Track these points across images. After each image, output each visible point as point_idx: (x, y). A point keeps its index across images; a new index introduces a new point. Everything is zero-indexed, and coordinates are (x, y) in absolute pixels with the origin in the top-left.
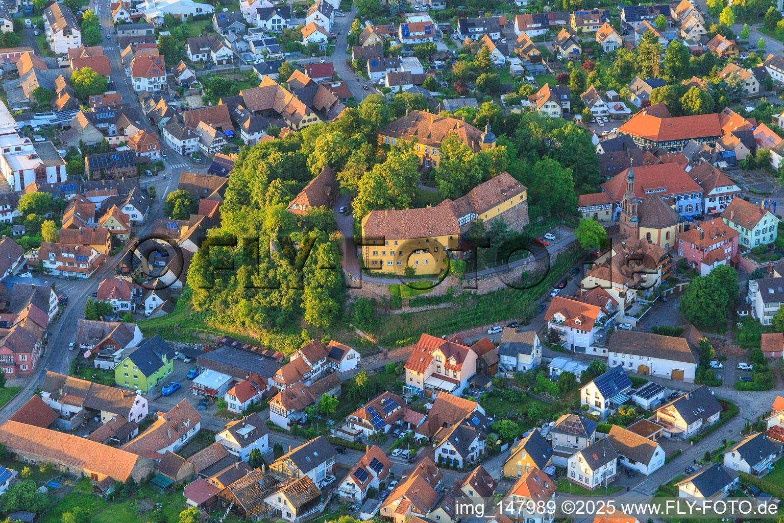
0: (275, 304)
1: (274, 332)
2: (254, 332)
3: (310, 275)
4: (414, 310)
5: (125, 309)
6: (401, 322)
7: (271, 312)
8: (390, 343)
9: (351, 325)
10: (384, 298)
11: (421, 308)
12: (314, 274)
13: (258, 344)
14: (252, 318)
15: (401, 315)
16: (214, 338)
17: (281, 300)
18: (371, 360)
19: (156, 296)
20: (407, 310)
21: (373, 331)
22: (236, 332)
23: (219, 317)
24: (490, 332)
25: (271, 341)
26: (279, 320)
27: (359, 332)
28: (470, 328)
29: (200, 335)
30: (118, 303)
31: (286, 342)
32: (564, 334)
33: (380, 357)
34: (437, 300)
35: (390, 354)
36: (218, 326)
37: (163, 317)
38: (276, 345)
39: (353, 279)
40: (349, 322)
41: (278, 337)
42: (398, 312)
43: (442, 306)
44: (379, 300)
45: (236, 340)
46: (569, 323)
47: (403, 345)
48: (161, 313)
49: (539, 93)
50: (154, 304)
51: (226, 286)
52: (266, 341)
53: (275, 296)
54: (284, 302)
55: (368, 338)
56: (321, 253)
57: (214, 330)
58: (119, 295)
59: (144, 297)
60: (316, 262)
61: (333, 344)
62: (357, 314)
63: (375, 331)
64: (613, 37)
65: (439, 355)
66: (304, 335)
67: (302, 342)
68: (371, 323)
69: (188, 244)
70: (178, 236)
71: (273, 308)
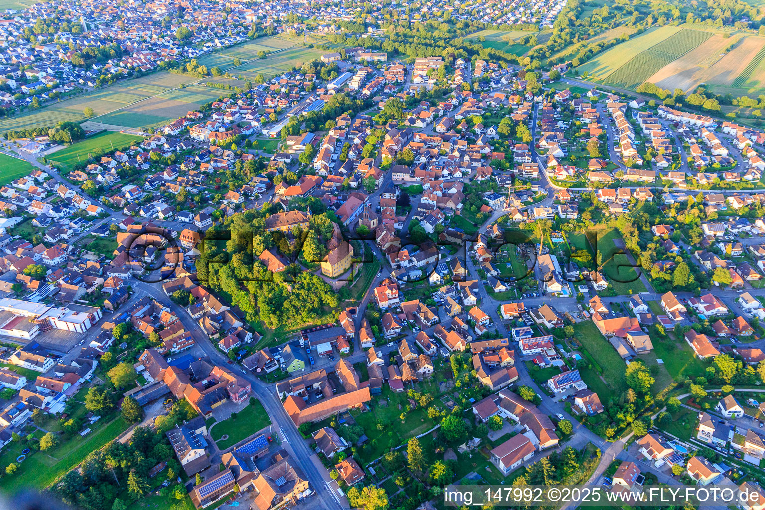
0: (311, 307)
1: (320, 318)
2: (310, 322)
4: (355, 282)
5: (238, 346)
6: (355, 289)
7: (313, 310)
8: (359, 298)
10: (346, 284)
11: (357, 281)
12: (317, 289)
13: (316, 326)
14: (311, 317)
16: (296, 333)
17: (313, 305)
18: (360, 308)
19: (248, 333)
20: (354, 284)
22: (302, 327)
23: (290, 325)
24: (379, 277)
25: (322, 322)
26: (319, 312)
27: (347, 301)
28: (373, 279)
29: (289, 336)
30: (235, 345)
33: (361, 305)
34: (358, 274)
35: (363, 302)
36: (292, 328)
37: (262, 339)
38: (325, 322)
39: (333, 283)
40: (342, 299)
41: (323, 319)
43: (360, 276)
44: (345, 286)
45: (308, 329)
47: (363, 296)
48: (261, 337)
49: (229, 195)
50: (248, 336)
51: (282, 312)
52: (319, 323)
53: (309, 305)
54: (316, 305)
55: (352, 300)
56: (315, 280)
57: (293, 331)
58: (234, 342)
59: (240, 336)
60: (314, 284)
61: (348, 309)
62: (345, 294)
63: (353, 297)
64: (210, 167)
65: (389, 292)
66: (333, 312)
67: (334, 315)
68: (350, 296)
69: (224, 308)
70: (204, 308)
71: (312, 310)
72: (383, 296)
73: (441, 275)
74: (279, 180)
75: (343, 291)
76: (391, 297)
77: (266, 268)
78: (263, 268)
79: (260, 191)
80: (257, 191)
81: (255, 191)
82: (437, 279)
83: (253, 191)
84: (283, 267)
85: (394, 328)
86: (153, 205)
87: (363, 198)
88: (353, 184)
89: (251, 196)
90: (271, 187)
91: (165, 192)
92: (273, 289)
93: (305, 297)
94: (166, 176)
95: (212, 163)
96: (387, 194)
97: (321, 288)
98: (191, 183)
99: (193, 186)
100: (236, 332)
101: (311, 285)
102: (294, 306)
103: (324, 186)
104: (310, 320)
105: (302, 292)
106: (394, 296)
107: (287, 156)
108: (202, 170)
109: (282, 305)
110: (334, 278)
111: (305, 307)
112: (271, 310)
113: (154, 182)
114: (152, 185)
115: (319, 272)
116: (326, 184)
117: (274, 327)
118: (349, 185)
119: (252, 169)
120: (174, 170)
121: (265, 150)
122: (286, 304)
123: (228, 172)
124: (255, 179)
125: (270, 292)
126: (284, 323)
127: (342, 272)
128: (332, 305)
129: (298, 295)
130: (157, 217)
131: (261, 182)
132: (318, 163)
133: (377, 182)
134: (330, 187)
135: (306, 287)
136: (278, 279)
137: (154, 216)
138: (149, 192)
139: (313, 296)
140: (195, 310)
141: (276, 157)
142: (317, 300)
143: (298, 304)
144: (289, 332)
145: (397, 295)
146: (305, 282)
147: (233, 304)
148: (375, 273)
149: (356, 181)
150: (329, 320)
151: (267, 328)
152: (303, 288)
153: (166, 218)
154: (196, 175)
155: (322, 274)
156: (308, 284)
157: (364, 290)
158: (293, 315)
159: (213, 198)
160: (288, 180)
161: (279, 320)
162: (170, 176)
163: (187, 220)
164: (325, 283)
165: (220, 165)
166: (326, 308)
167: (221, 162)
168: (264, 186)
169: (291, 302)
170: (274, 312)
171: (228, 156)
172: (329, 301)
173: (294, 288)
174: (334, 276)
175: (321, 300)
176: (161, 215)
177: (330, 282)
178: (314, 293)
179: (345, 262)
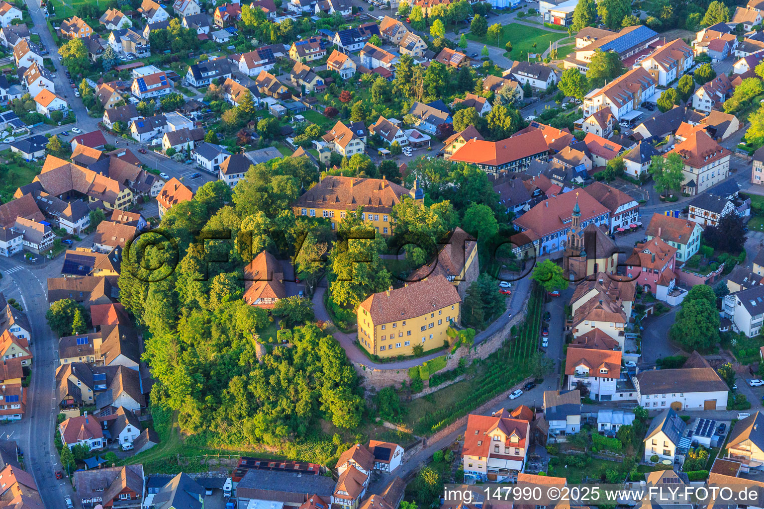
0: (289, 412)
1: (298, 443)
2: (271, 447)
3: (318, 374)
4: (434, 389)
5: (97, 447)
6: (426, 404)
7: (288, 419)
8: (426, 429)
9: (378, 419)
10: (403, 383)
11: (440, 387)
12: (322, 371)
13: (281, 459)
14: (273, 433)
15: (424, 397)
16: (228, 462)
17: (295, 407)
18: (413, 453)
19: (131, 427)
20: (427, 391)
21: (404, 421)
22: (250, 450)
23: (224, 436)
24: (512, 397)
25: (298, 453)
26: (302, 428)
27: (388, 425)
28: (493, 397)
29: (210, 462)
30: (90, 442)
31: (317, 451)
32: (589, 384)
33: (420, 447)
34: (453, 374)
35: (429, 442)
36: (225, 447)
37: (153, 448)
38: (306, 457)
39: (368, 370)
40: (375, 417)
41: (305, 447)
42: (419, 395)
43: (458, 379)
44: (398, 386)
45: (258, 460)
46: (594, 373)
47: (439, 429)
48: (149, 444)
49: (333, 132)
50: (128, 434)
51: (219, 402)
52: (292, 455)
53: (284, 403)
54: (300, 408)
55: (401, 429)
56: (323, 348)
57: (224, 453)
58: (90, 434)
59: (111, 429)
60: (318, 359)
61: (373, 444)
62: (386, 407)
63: (406, 420)
64: (349, 63)
66: (336, 440)
67: (335, 448)
68: (399, 413)
69: (122, 360)
70: (91, 351)
71: (287, 417)
72: (479, 443)
73: (685, 443)
74: (466, 121)
75: (385, 398)
76: (502, 451)
77: (238, 292)
78: (233, 289)
79: (413, 140)
80: (405, 138)
81: (400, 136)
82: (666, 448)
83: (397, 135)
84: (273, 299)
86: (165, 119)
87: (617, 203)
88: (634, 168)
89: (386, 146)
90: (445, 132)
91: (216, 97)
92: (228, 344)
93: (284, 384)
94: (242, 64)
95: (362, 55)
96: (699, 211)
97: (331, 371)
98: (282, 89)
99: (284, 98)
100: (111, 416)
101: (309, 358)
102: (250, 396)
103: (561, 158)
104: (267, 437)
105: (283, 367)
106: (512, 451)
107: (543, 74)
108: (330, 65)
109: (226, 386)
110: (376, 359)
111: (274, 404)
112: (192, 386)
113: (205, 70)
114: (198, 77)
115: (352, 336)
116: (569, 153)
117: (190, 432)
118: (621, 168)
119: (432, 85)
120: (266, 55)
122: (235, 385)
123: (379, 81)
124: (422, 108)
125: (219, 347)
126: (212, 428)
127: (408, 351)
128: (337, 421)
129: (268, 372)
130: (159, 147)
131: (431, 120)
132: (595, 101)
133: (690, 174)
134: (575, 163)
135: (296, 359)
136: (242, 320)
137: (154, 142)
138: (186, 92)
139: (301, 382)
140: (70, 350)
141: (515, 70)
142: (305, 395)
143: (259, 392)
144: (214, 452)
145: (522, 452)
146: (300, 346)
147: (144, 357)
148: (506, 385)
149: (642, 162)
150: (317, 456)
151: (178, 429)
152: (290, 360)
153: (171, 152)
154: (307, 76)
155: (357, 343)
156: (305, 354)
157: (451, 414)
158: (240, 417)
159: (301, 131)
160: (490, 126)
161: (204, 417)
162: (251, 66)
163: (209, 165)
164: (345, 362)
165: (376, 63)
166: (326, 428)
167: (380, 57)
168: (432, 128)
169: (246, 384)
170: (200, 396)
171: (410, 48)
172: (332, 407)
173: (269, 350)
174: (381, 354)
175: (316, 401)
176: (166, 144)
177: (360, 363)
178: (311, 379)
179: (423, 328)
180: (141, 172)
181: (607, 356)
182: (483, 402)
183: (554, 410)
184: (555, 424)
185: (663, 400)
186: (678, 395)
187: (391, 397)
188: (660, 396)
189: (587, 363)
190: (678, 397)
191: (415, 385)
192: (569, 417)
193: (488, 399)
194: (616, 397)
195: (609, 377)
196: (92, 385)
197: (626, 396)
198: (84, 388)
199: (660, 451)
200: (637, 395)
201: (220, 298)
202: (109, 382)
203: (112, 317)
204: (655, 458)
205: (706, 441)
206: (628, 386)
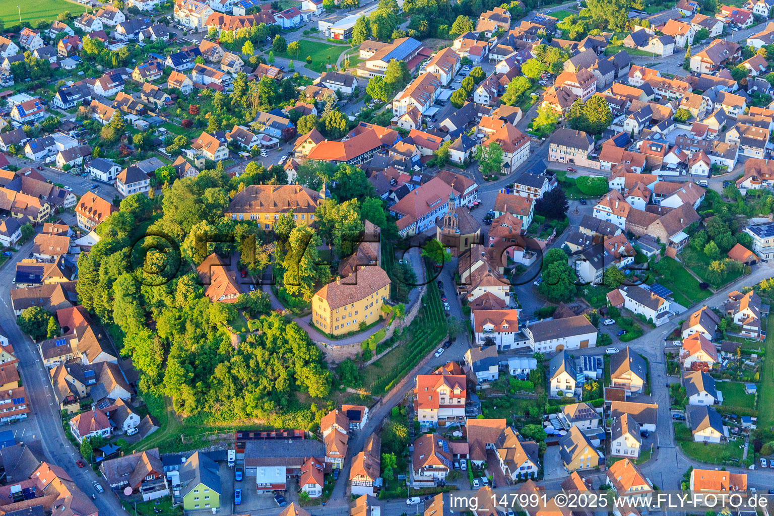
0: (270, 388)
1: (282, 414)
2: (260, 419)
3: (289, 355)
4: (380, 356)
5: (106, 435)
6: (376, 370)
7: (271, 395)
8: (380, 390)
9: (342, 386)
10: (357, 355)
11: (384, 353)
12: (291, 352)
13: (269, 429)
14: (262, 408)
15: (374, 364)
16: (225, 436)
17: (275, 384)
18: (374, 411)
19: (134, 415)
20: (375, 358)
21: (363, 386)
22: (242, 424)
23: (218, 415)
24: (437, 355)
25: (284, 422)
26: (284, 401)
27: (350, 390)
28: (424, 357)
29: (210, 438)
30: (100, 432)
31: (299, 419)
32: (495, 338)
33: (378, 405)
34: (391, 342)
35: (384, 400)
36: (219, 424)
37: (157, 431)
38: (291, 425)
39: (329, 347)
40: (340, 385)
41: (288, 417)
42: (369, 362)
43: (396, 345)
44: (353, 357)
45: (251, 432)
46: (498, 330)
47: (390, 389)
48: (154, 428)
49: (200, 141)
50: (131, 422)
51: (208, 386)
52: (278, 424)
53: (265, 382)
54: (280, 385)
55: (362, 392)
56: (290, 333)
57: (220, 429)
58: (99, 425)
59: (115, 418)
60: (286, 342)
61: (345, 408)
62: (349, 376)
63: (365, 385)
64: (187, 82)
65: (444, 389)
66: (313, 408)
67: (313, 415)
68: (358, 380)
69: (104, 357)
70: (69, 350)
71: (269, 393)
72: (430, 397)
73: (581, 379)
74: (309, 125)
75: (347, 369)
76: (447, 402)
77: (201, 291)
78: (196, 289)
79: (265, 143)
80: (259, 142)
81: (255, 141)
82: (568, 384)
83: (253, 140)
84: (235, 295)
85: (431, 468)
86: (53, 139)
87: (463, 186)
88: (458, 156)
89: (245, 149)
90: (290, 137)
91: (86, 117)
92: (204, 336)
93: (262, 365)
94: (98, 87)
95: (194, 73)
96: (522, 187)
97: (300, 351)
98: (140, 107)
99: (142, 113)
100: (111, 407)
101: (279, 342)
102: (235, 379)
103: (395, 151)
104: (258, 412)
105: (258, 352)
106: (455, 401)
107: (347, 81)
108: (171, 84)
109: (211, 372)
110: (332, 337)
111: (256, 384)
112: (185, 375)
113: (70, 94)
114: (65, 101)
115: (306, 319)
116: (401, 146)
117: (186, 414)
118: (447, 156)
119: (264, 96)
120: (116, 78)
121: (309, 62)
122: (220, 371)
123: (218, 95)
124: (264, 116)
125: (197, 339)
126: (206, 409)
127: (355, 328)
128: (313, 392)
129: (247, 358)
130: (53, 163)
131: (275, 125)
132: (403, 103)
133: (507, 158)
134: (408, 154)
135: (269, 345)
136: (216, 316)
137: (48, 160)
138: (57, 113)
139: (278, 365)
140: (52, 351)
141: (324, 79)
142: (283, 374)
143: (242, 375)
144: (211, 429)
145: (463, 401)
146: (269, 333)
147: (123, 352)
148: (430, 346)
149: (465, 150)
150: (300, 422)
151: (173, 413)
152: (263, 344)
153: (67, 168)
154: (156, 94)
155: (311, 325)
156: (275, 339)
157: (396, 376)
158: (229, 397)
159: (169, 142)
160: (328, 128)
161: (198, 401)
162: (106, 88)
163: (104, 177)
164: (310, 343)
165: (208, 80)
166: (301, 397)
167: (211, 75)
168: (277, 132)
169: (229, 369)
170: (192, 383)
171: (231, 65)
172: (307, 382)
173: (243, 339)
174: (336, 333)
175: (292, 377)
176: (61, 161)
177: (321, 342)
178: (284, 359)
179: (366, 308)
180: (53, 188)
181: (506, 314)
182: (418, 362)
183: (479, 364)
184: (481, 375)
185: (550, 344)
186: (561, 339)
187: (352, 367)
188: (548, 341)
189: (492, 322)
190: (561, 341)
191: (365, 355)
192: (490, 368)
193: (421, 359)
194: (514, 346)
195: (508, 331)
196: (83, 380)
197: (521, 344)
198: (78, 385)
199: (563, 387)
200: (531, 343)
201: (186, 297)
202: (97, 377)
203: (78, 318)
204: (561, 393)
205: (593, 374)
206: (521, 336)
